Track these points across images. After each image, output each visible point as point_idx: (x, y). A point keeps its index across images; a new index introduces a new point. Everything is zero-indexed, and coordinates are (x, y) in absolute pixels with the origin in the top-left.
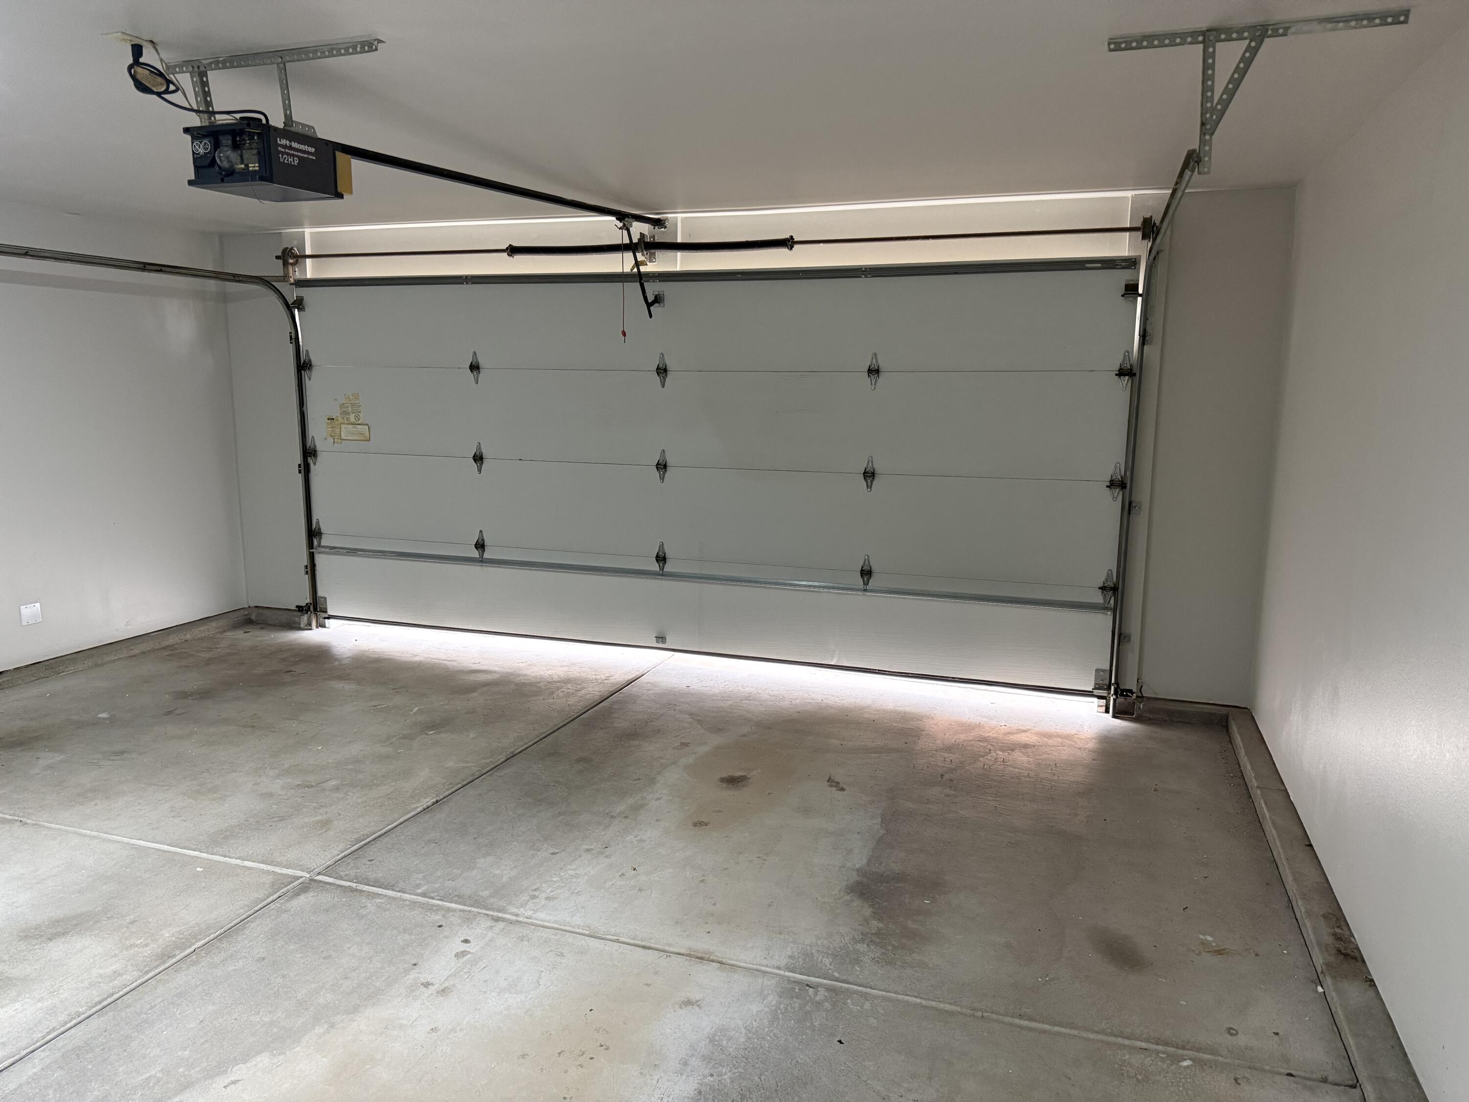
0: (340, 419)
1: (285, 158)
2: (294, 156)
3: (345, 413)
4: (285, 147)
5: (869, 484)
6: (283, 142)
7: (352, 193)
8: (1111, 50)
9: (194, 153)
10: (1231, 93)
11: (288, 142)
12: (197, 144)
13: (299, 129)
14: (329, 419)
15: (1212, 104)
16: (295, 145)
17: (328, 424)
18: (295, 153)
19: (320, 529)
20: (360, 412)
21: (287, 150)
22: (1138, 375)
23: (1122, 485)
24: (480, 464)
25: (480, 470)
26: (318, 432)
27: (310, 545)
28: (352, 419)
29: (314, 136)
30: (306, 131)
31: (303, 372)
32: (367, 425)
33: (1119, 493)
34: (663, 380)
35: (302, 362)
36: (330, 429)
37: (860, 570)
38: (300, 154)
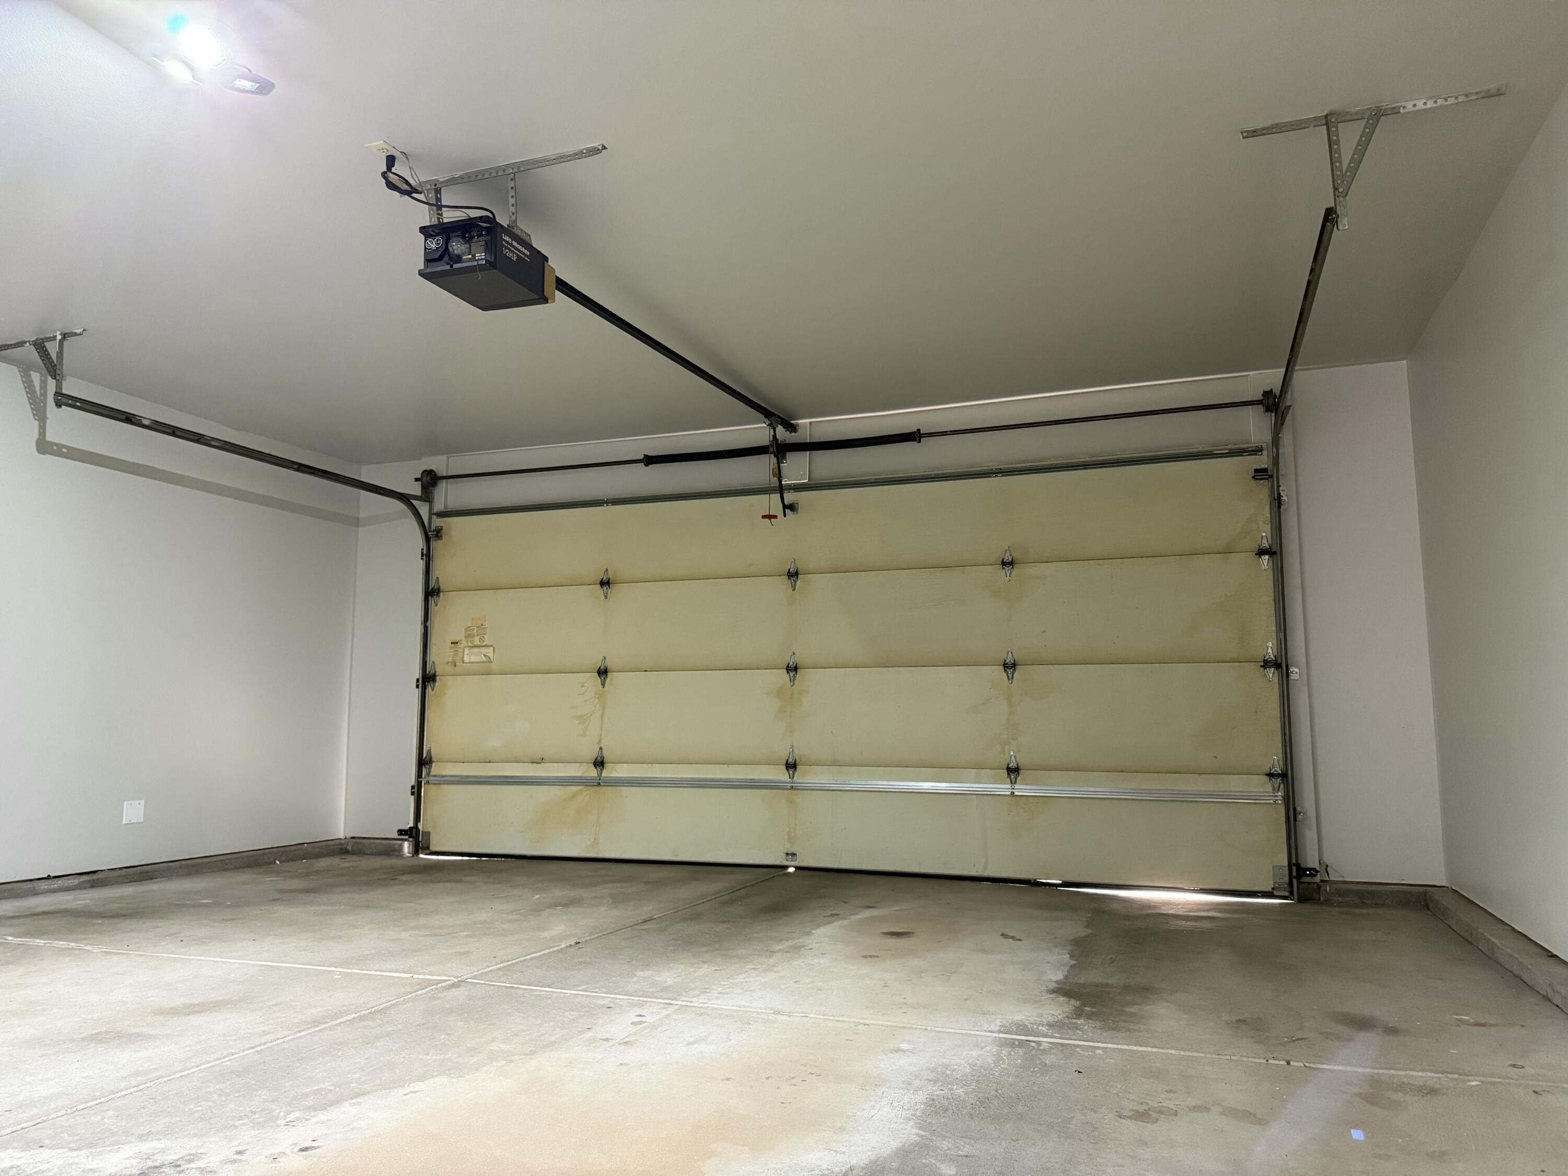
0: (463, 642)
1: (507, 252)
2: (514, 253)
3: (469, 636)
4: (507, 242)
5: (1010, 676)
6: (507, 238)
7: (554, 302)
8: (1244, 138)
9: (426, 248)
10: (1357, 160)
11: (510, 240)
12: (430, 241)
13: (519, 233)
14: (452, 643)
15: (1341, 171)
16: (515, 244)
17: (451, 648)
18: (515, 251)
19: (431, 758)
20: (486, 634)
21: (509, 246)
22: (1278, 553)
23: (1277, 665)
24: (604, 678)
25: (603, 684)
26: (440, 656)
27: (419, 774)
28: (477, 642)
29: (529, 242)
30: (523, 236)
31: (430, 597)
32: (492, 646)
33: (1273, 673)
34: (793, 584)
35: (430, 588)
36: (453, 653)
37: (1006, 768)
38: (518, 253)
